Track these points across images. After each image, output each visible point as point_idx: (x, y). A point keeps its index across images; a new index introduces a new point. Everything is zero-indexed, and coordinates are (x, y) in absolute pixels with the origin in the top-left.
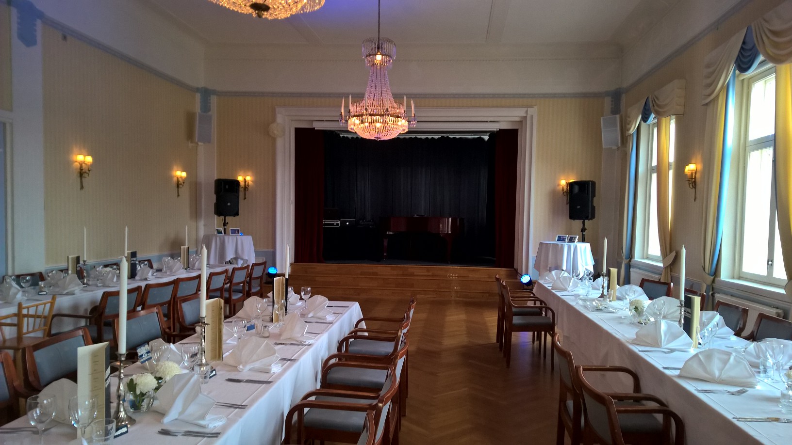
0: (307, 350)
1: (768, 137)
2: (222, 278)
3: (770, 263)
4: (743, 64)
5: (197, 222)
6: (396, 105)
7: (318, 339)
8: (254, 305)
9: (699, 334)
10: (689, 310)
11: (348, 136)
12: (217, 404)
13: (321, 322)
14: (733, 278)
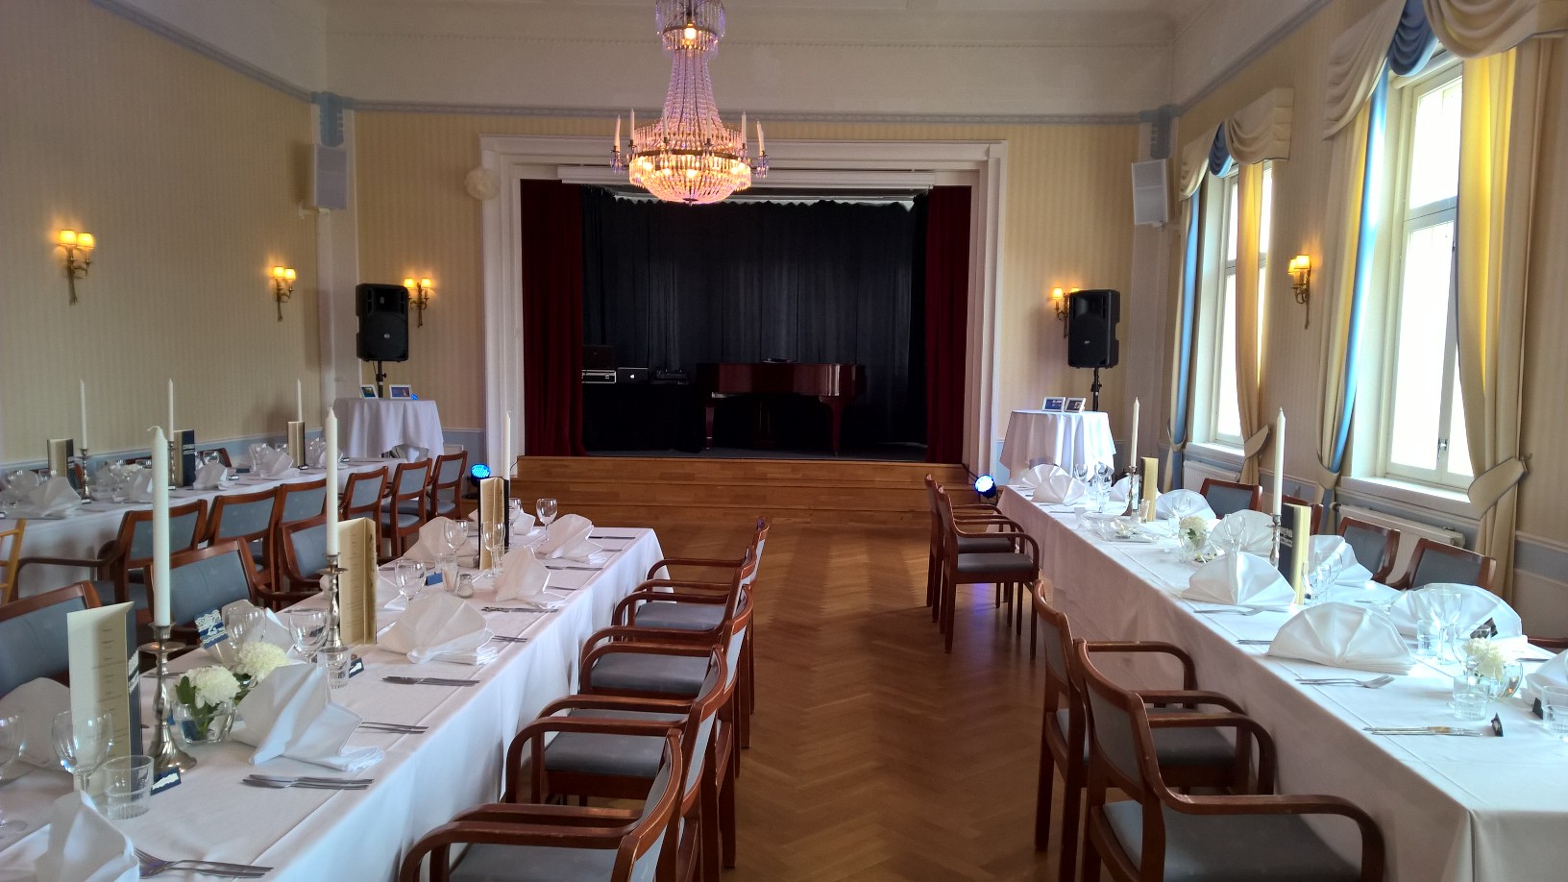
0: (549, 620)
1: (1445, 201)
2: (376, 484)
3: (1443, 445)
4: (1403, 59)
5: (320, 372)
6: (725, 133)
7: (573, 598)
8: (441, 536)
9: (1306, 576)
10: (1289, 533)
11: (630, 198)
12: (364, 725)
13: (578, 566)
14: (1374, 475)
